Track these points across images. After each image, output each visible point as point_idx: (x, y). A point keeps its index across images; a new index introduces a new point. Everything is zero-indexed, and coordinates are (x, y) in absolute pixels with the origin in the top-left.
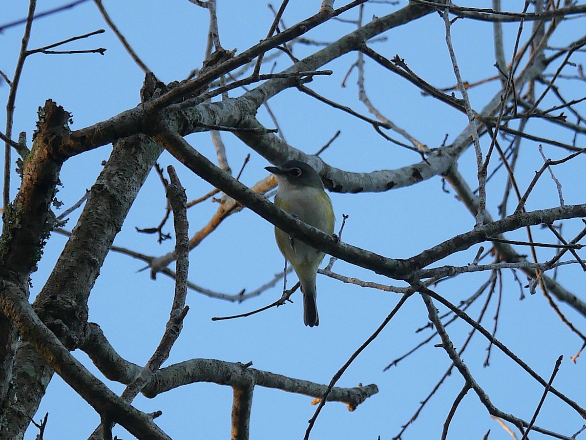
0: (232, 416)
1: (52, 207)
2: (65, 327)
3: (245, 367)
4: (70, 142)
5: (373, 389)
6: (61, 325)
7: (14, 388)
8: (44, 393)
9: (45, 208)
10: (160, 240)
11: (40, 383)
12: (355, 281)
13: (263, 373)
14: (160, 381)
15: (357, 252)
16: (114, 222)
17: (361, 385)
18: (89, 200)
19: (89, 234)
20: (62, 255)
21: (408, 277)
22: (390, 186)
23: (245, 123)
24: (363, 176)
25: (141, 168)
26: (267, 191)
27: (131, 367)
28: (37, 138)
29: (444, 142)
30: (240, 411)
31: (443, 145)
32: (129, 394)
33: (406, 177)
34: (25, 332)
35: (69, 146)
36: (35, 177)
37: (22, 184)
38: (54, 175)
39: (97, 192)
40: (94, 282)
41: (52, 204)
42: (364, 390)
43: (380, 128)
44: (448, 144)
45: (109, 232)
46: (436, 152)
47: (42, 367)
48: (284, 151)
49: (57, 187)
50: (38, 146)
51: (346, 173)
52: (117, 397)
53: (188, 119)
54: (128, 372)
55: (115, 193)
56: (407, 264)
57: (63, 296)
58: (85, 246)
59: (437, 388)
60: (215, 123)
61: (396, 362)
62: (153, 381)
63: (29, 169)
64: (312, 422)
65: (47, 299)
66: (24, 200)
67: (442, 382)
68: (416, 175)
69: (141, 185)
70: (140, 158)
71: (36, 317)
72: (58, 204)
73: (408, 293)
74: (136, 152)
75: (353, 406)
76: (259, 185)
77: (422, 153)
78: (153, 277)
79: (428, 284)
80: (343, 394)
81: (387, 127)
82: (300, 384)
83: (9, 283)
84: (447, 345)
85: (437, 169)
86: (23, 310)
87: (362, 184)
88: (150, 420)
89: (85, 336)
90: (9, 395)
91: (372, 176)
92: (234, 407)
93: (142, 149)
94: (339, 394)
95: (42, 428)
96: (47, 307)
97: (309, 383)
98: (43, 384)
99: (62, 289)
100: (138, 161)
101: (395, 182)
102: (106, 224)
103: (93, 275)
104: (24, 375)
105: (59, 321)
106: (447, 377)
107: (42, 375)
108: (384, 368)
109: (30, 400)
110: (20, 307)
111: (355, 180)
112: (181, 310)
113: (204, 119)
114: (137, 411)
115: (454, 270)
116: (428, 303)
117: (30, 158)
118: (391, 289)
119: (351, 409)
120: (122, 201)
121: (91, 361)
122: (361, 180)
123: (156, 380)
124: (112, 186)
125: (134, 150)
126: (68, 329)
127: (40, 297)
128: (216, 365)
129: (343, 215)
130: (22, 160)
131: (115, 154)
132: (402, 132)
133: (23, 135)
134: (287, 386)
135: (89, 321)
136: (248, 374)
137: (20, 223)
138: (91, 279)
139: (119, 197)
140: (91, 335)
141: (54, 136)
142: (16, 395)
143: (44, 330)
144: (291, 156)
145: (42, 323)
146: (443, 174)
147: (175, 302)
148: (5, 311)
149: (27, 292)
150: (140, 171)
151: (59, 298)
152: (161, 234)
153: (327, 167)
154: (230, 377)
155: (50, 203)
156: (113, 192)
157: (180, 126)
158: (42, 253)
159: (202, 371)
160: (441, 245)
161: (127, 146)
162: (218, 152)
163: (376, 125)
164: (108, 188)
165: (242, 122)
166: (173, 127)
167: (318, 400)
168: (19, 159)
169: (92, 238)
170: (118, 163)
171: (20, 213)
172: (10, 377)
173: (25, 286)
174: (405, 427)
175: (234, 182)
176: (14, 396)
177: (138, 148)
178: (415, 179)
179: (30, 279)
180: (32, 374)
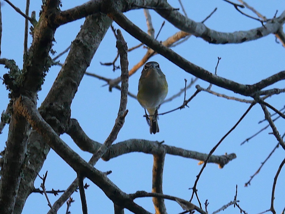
0: (153, 171)
1: (50, 54)
2: (58, 121)
3: (160, 144)
4: (60, 17)
5: (233, 156)
6: (55, 120)
7: (28, 157)
8: (46, 158)
9: (46, 55)
10: (114, 70)
11: (43, 153)
12: (224, 96)
13: (171, 147)
14: (111, 152)
15: (223, 80)
16: (86, 61)
17: (226, 154)
18: (71, 49)
19: (71, 68)
20: (56, 79)
21: (253, 95)
22: (244, 40)
23: (161, 5)
24: (228, 34)
25: (102, 30)
26: (174, 42)
27: (95, 144)
28: (42, 15)
29: (276, 15)
30: (158, 169)
31: (275, 17)
32: (94, 160)
33: (253, 35)
34: (34, 126)
35: (60, 19)
36: (40, 37)
37: (33, 41)
38: (51, 36)
39: (76, 44)
40: (74, 95)
41: (50, 52)
42: (228, 157)
43: (238, 7)
44: (278, 16)
45: (83, 67)
46: (271, 21)
47: (45, 144)
48: (183, 20)
49: (53, 43)
50: (42, 19)
51: (219, 33)
52: (86, 163)
53: (128, 2)
54: (93, 146)
55: (87, 44)
56: (252, 88)
57: (56, 103)
58: (69, 75)
59: (270, 155)
60: (144, 4)
61: (247, 140)
62: (108, 152)
63: (37, 33)
64: (198, 177)
65: (47, 105)
66: (34, 50)
67: (273, 151)
68: (259, 34)
69: (101, 40)
70: (101, 24)
71: (40, 117)
72: (53, 53)
73: (253, 104)
74: (98, 21)
75: (222, 166)
76: (169, 40)
77: (262, 22)
78: (110, 90)
79: (264, 98)
80: (216, 159)
81: (242, 7)
82: (192, 153)
83: (25, 97)
84: (275, 133)
85: (271, 30)
86: (33, 113)
87: (227, 39)
88: (105, 176)
89: (69, 126)
90: (25, 161)
91: (233, 35)
92: (154, 166)
93: (101, 20)
94: (214, 159)
95: (44, 180)
96: (48, 109)
97: (197, 153)
98: (45, 153)
99: (56, 99)
100: (99, 26)
101: (247, 38)
102: (81, 63)
103: (74, 91)
104: (35, 148)
105: (54, 118)
106: (277, 149)
107: (44, 148)
108: (241, 143)
109: (37, 162)
110: (31, 111)
111: (224, 37)
112: (123, 112)
113: (137, 3)
114: (97, 171)
115: (279, 91)
116: (264, 109)
117: (38, 26)
118: (244, 101)
119: (221, 167)
120: (90, 49)
121: (73, 140)
122: (227, 37)
123: (109, 151)
124: (85, 41)
125: (97, 20)
126: (59, 122)
127: (44, 104)
128: (143, 143)
129: (218, 58)
130: (33, 27)
131: (87, 22)
132: (252, 9)
133: (34, 13)
134: (184, 154)
135: (71, 117)
136: (162, 148)
137: (32, 63)
138: (73, 94)
139: (88, 47)
140: (72, 126)
141: (51, 14)
142: (29, 160)
143: (45, 124)
144: (187, 24)
145: (44, 120)
146: (274, 33)
147: (121, 107)
148: (23, 113)
149: (35, 103)
150: (101, 32)
151: (54, 104)
152: (114, 66)
153: (208, 30)
154: (152, 149)
155: (49, 52)
156: (85, 44)
157: (123, 6)
158: (44, 80)
159: (136, 146)
160: (271, 77)
161: (94, 18)
162: (147, 20)
163: (236, 6)
164: (82, 42)
165: (159, 4)
166: (119, 9)
167: (202, 162)
168: (32, 27)
169: (73, 70)
170: (88, 28)
171: (32, 58)
172: (26, 150)
173: (35, 99)
174: (252, 177)
175: (153, 41)
176: (28, 161)
177: (100, 19)
178: (258, 36)
179: (37, 95)
180: (39, 148)
